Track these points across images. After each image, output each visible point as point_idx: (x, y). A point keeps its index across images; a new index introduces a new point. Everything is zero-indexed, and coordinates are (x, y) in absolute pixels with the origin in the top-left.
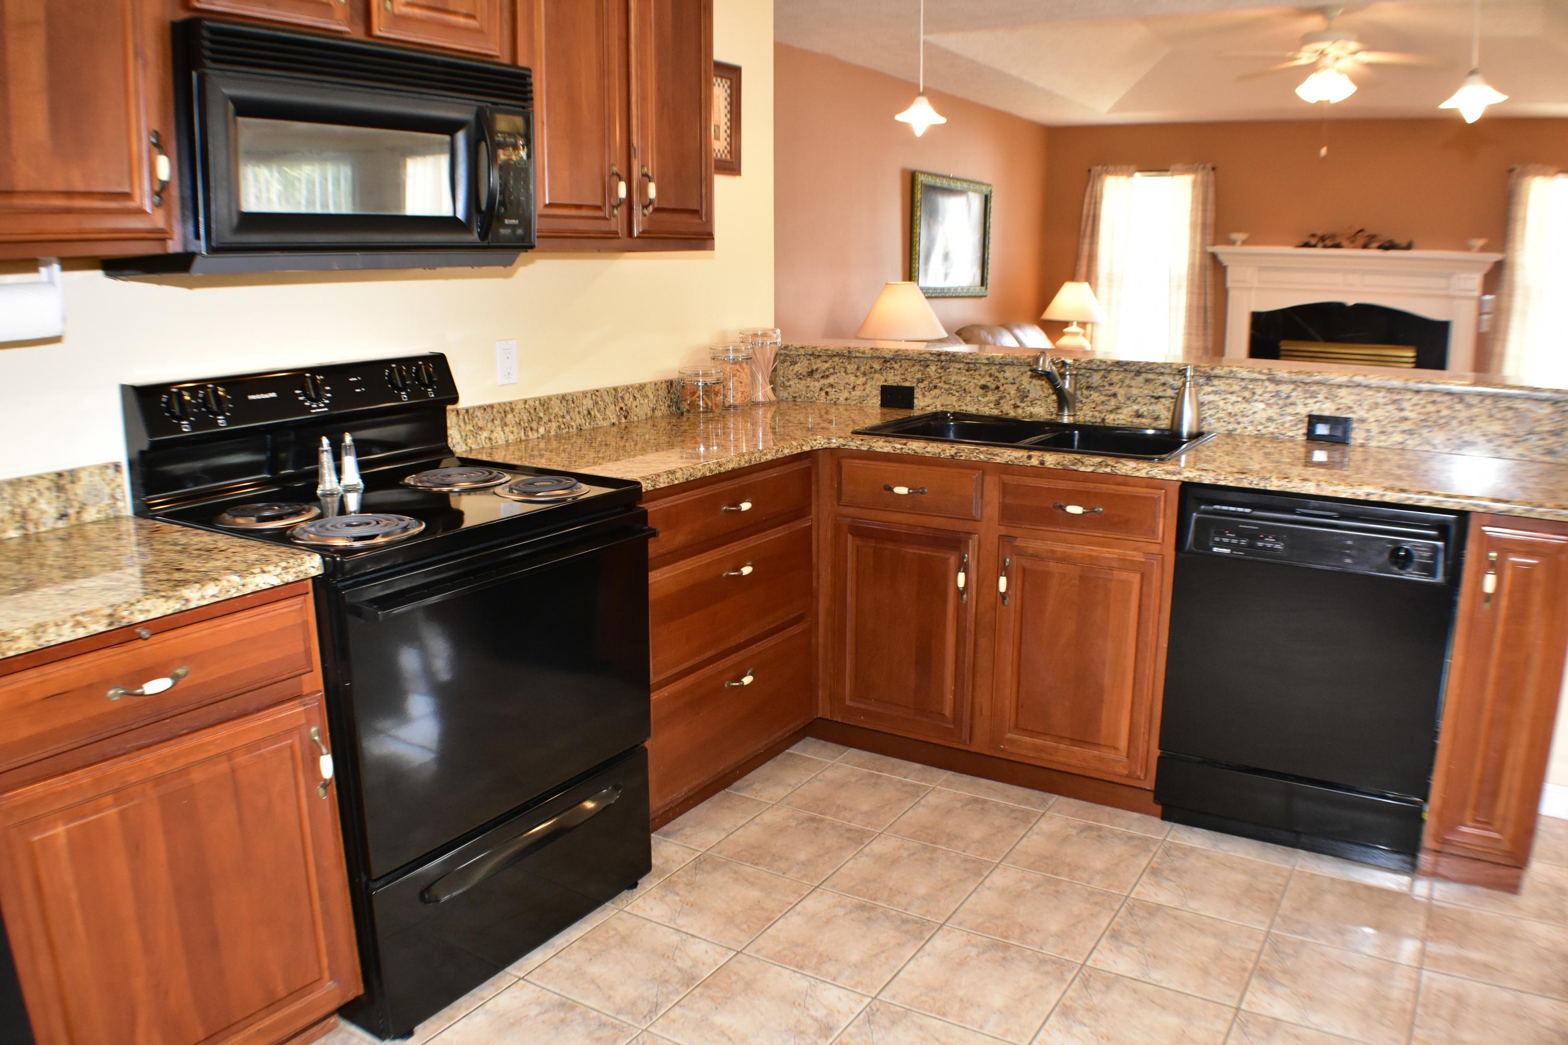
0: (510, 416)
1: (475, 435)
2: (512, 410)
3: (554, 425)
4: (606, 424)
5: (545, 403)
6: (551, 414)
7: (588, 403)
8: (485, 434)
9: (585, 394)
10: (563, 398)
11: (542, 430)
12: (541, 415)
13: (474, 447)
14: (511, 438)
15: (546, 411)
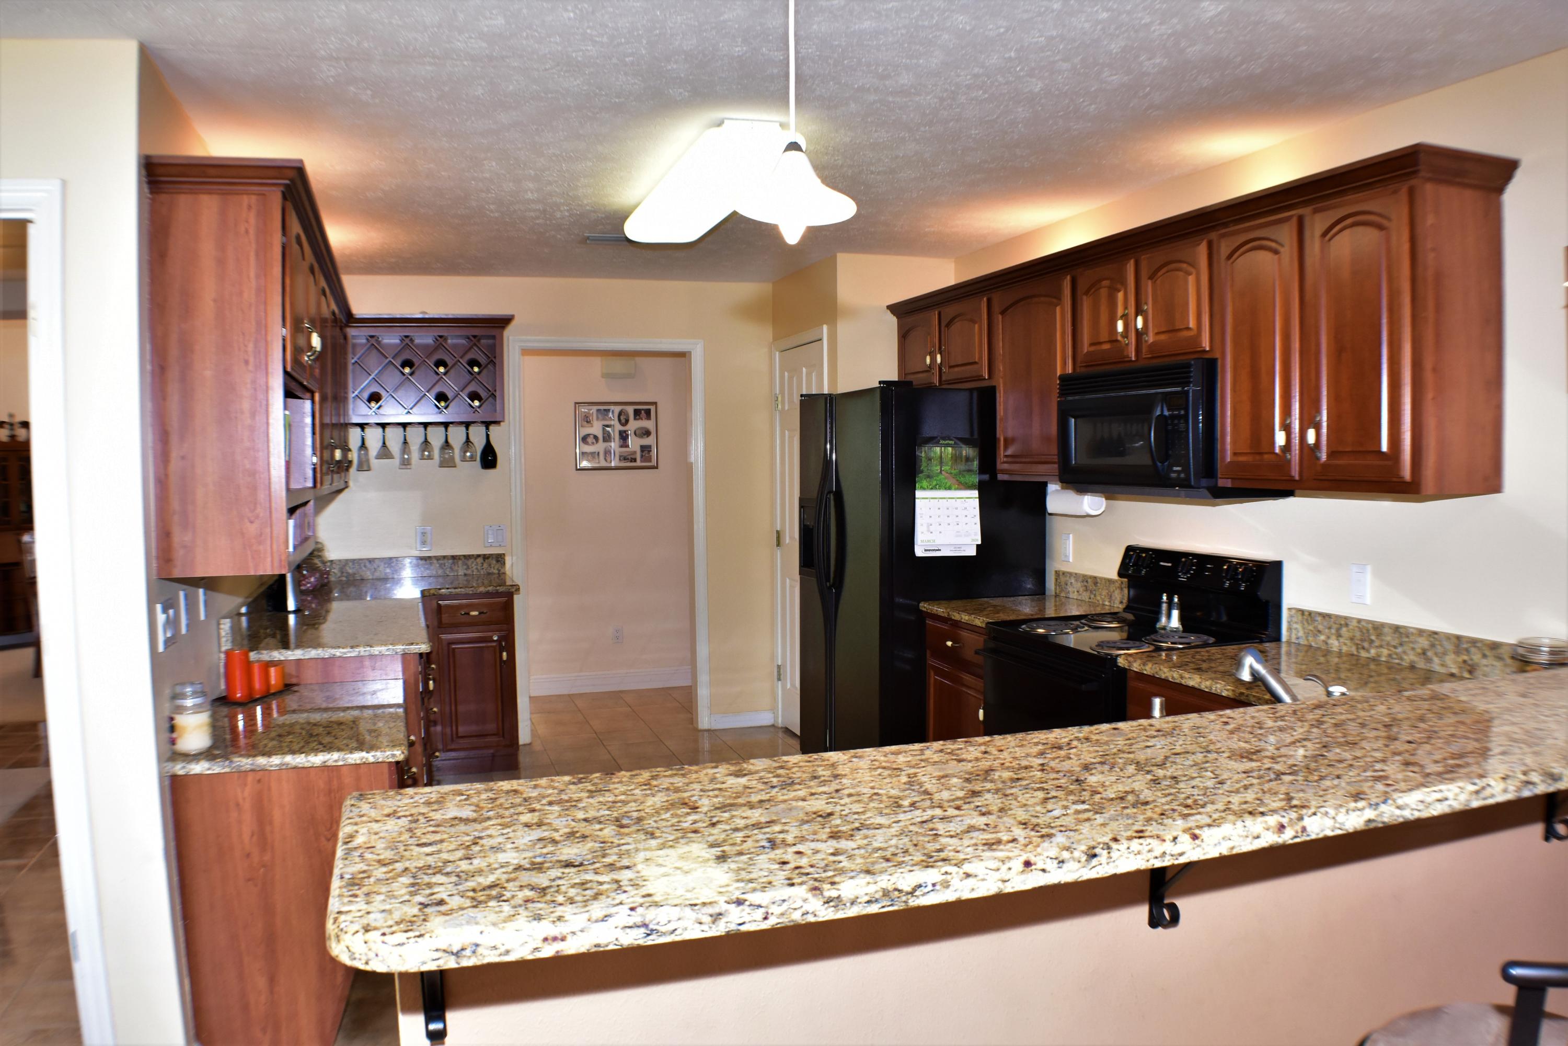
0: (1344, 629)
1: (1315, 636)
2: (1347, 625)
3: (1385, 652)
4: (1443, 670)
5: (1378, 628)
6: (1382, 640)
7: (1423, 642)
8: (1322, 637)
9: (1421, 632)
10: (1397, 629)
11: (1373, 651)
12: (1373, 638)
13: (1313, 644)
14: (1344, 649)
15: (1379, 635)
